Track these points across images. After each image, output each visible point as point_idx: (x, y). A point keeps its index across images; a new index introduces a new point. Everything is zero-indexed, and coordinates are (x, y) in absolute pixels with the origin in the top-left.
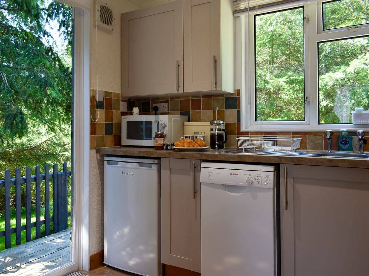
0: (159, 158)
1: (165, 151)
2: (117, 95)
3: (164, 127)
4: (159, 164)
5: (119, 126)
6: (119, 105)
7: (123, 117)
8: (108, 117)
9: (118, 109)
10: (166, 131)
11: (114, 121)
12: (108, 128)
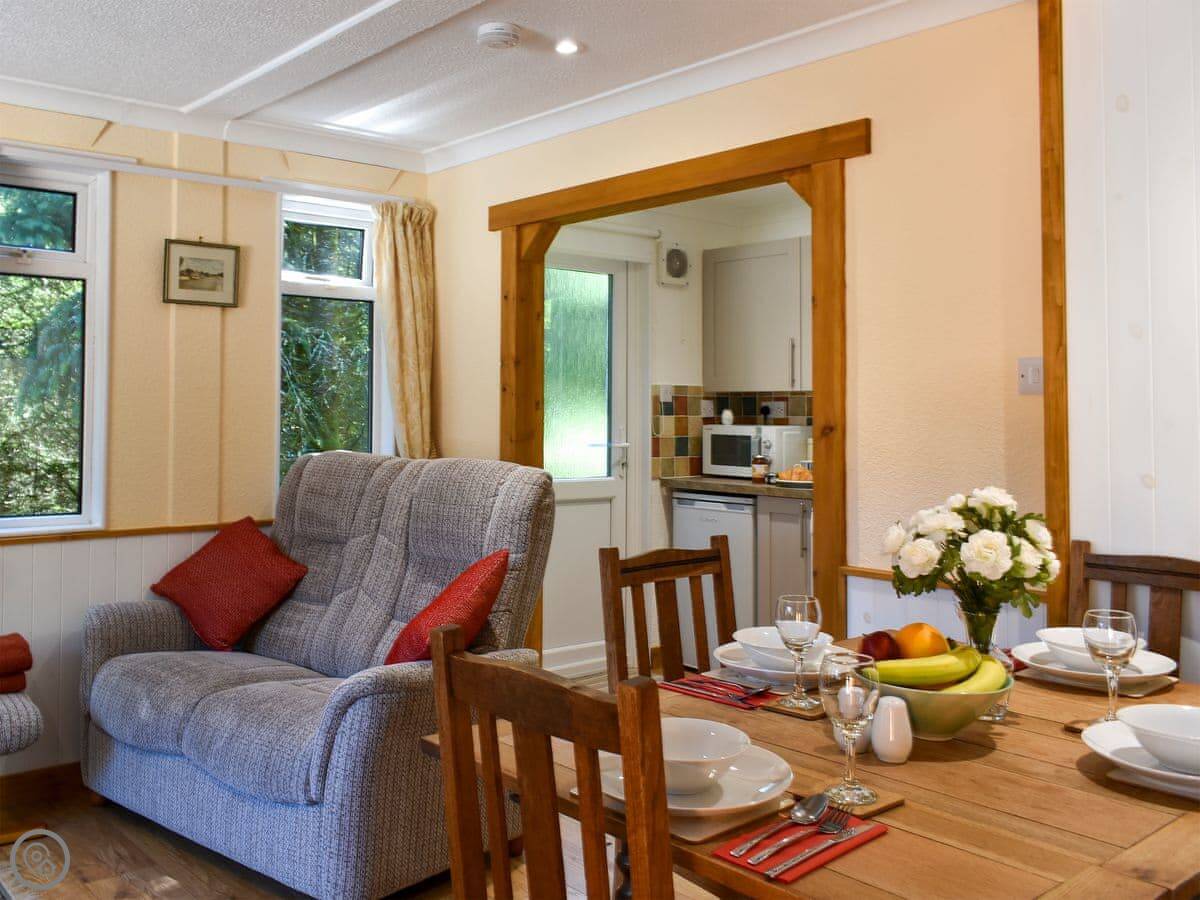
0: (754, 497)
1: (766, 486)
2: (697, 389)
3: (769, 447)
4: (755, 505)
5: (699, 442)
6: (699, 407)
7: (705, 427)
8: (681, 428)
9: (698, 413)
10: (772, 454)
11: (691, 434)
12: (681, 446)
